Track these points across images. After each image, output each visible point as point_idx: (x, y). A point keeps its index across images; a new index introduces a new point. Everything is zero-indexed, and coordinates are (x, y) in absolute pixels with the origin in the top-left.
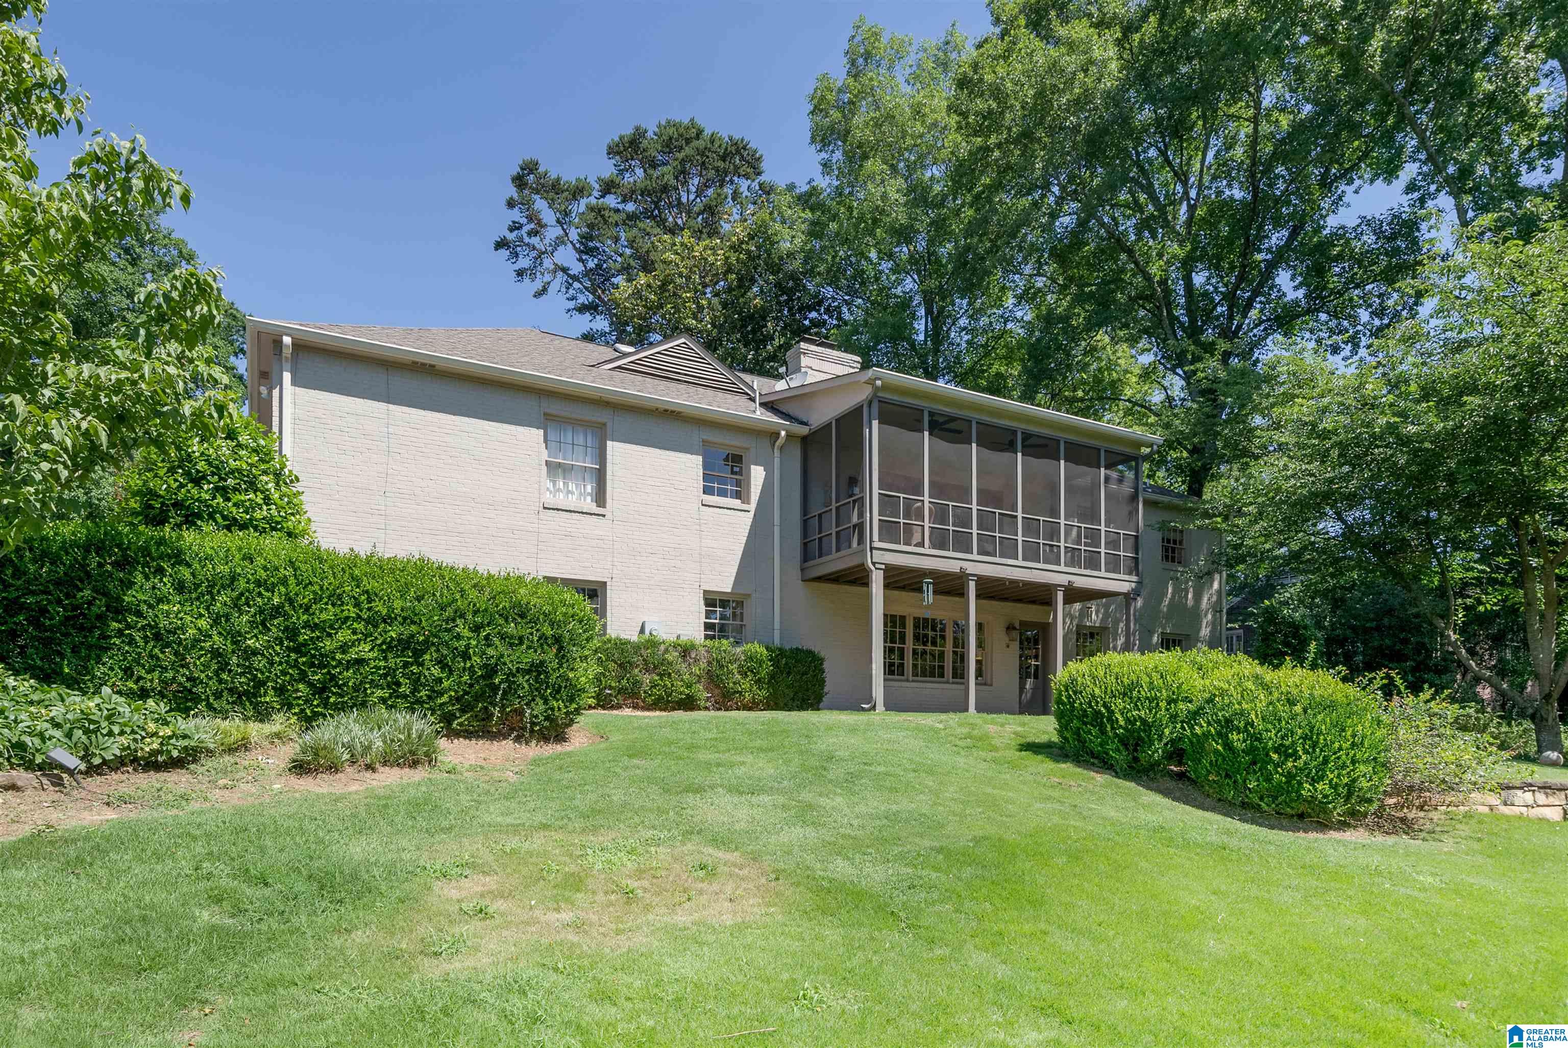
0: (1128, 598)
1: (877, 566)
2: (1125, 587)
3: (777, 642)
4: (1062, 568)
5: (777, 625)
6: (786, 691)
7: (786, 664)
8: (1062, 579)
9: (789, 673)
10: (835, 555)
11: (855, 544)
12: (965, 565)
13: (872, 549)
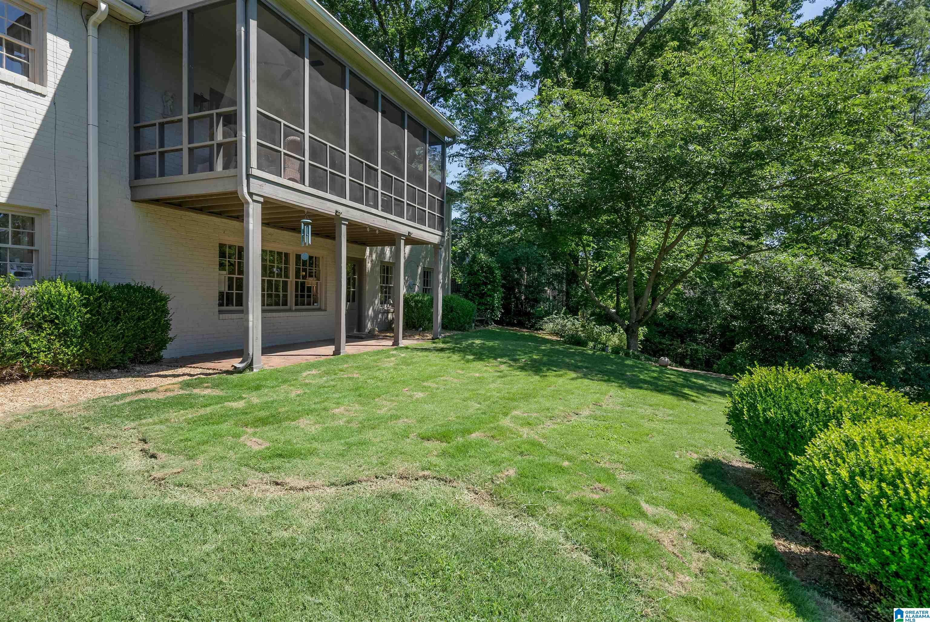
0: (436, 247)
1: (255, 198)
2: (435, 239)
3: (94, 276)
4: (404, 221)
5: (94, 253)
6: (113, 344)
7: (113, 308)
8: (404, 230)
9: (117, 320)
10: (186, 176)
11: (219, 166)
12: (340, 209)
13: (248, 176)
